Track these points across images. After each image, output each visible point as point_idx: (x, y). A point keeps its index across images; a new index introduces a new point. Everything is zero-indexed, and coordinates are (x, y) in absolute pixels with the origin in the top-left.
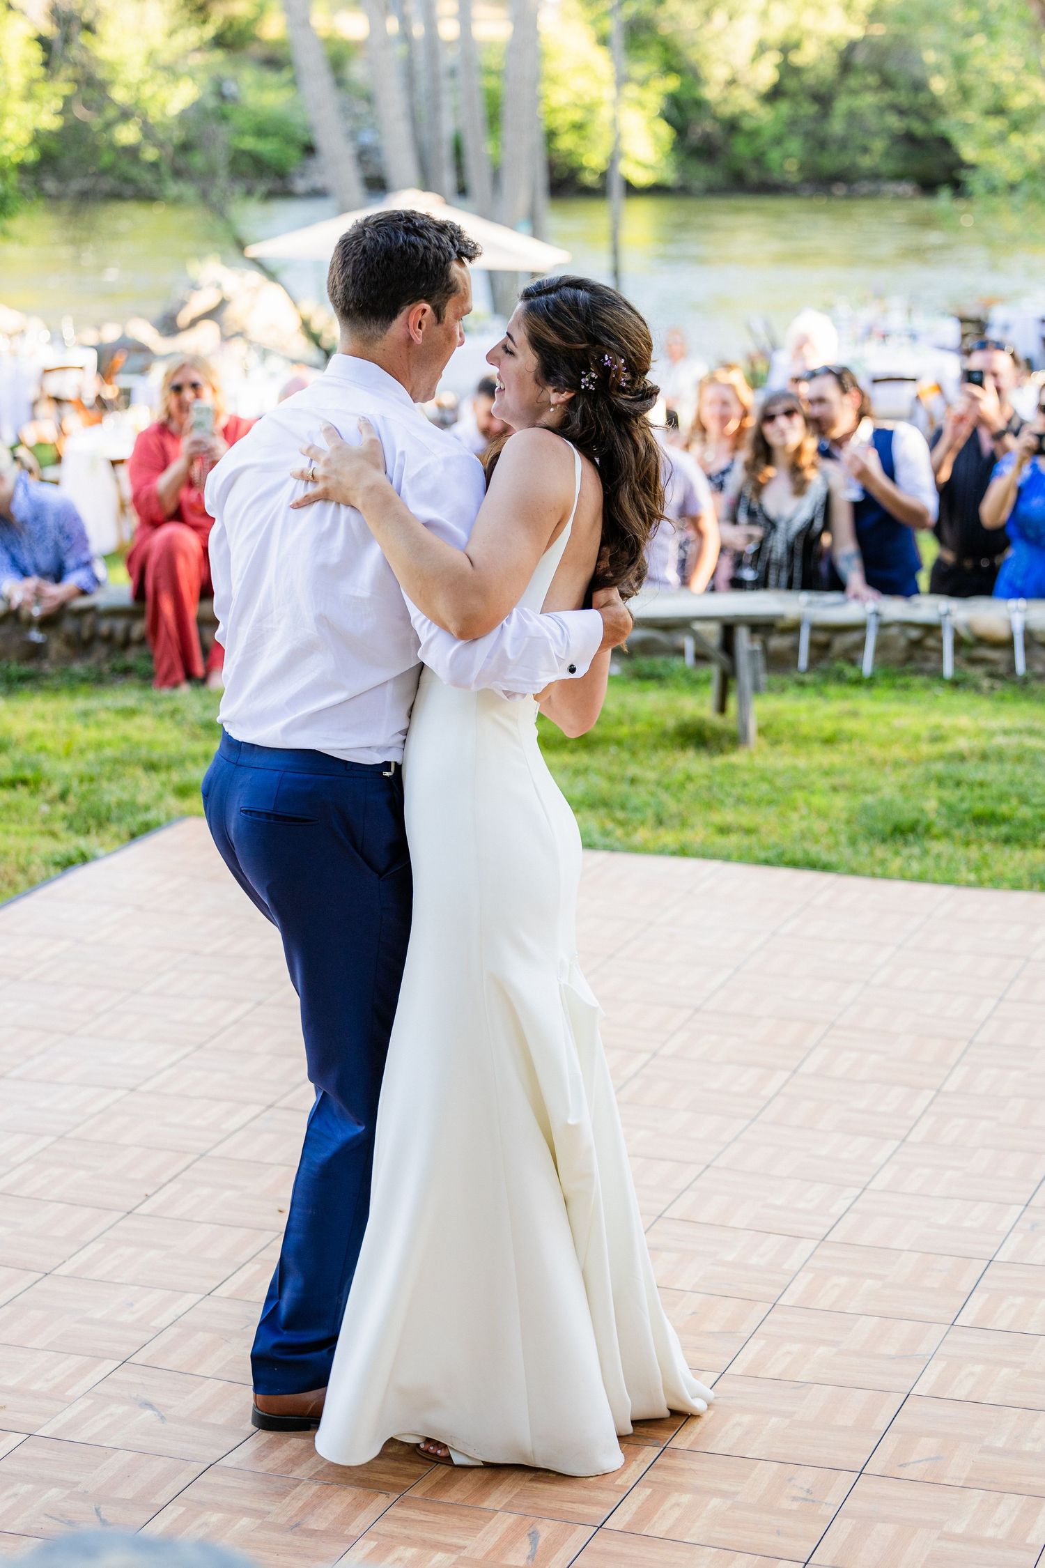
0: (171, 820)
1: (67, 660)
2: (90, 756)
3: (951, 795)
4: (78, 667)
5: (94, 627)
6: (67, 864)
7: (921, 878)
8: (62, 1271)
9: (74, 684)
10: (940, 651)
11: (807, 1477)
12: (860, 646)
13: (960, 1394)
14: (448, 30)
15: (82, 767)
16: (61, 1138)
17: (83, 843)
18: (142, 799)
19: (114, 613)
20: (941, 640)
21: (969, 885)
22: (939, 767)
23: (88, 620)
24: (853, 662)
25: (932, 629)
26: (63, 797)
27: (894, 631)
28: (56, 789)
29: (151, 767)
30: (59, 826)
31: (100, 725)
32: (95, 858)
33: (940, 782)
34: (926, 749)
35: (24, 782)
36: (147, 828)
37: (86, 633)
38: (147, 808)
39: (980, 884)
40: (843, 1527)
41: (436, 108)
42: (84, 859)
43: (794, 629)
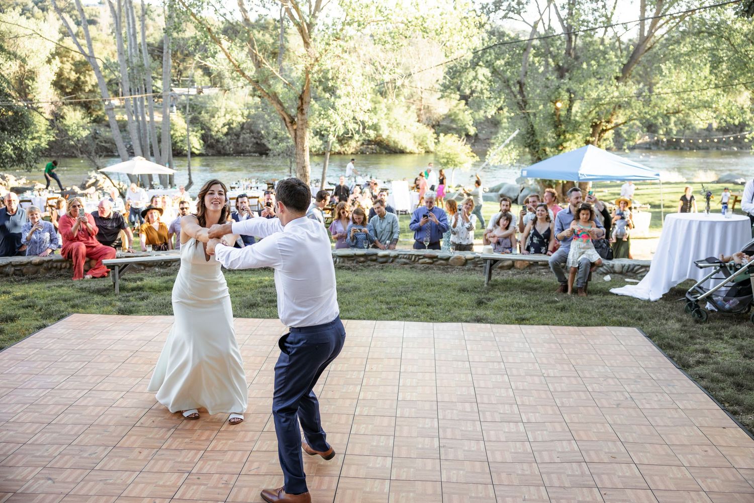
0: (69, 314)
1: (46, 274)
2: (49, 298)
3: (263, 296)
4: (48, 275)
5: (52, 264)
6: (40, 328)
7: (256, 317)
8: (29, 442)
9: (47, 280)
11: (226, 477)
13: (264, 449)
14: (148, 118)
15: (46, 301)
16: (32, 404)
17: (44, 322)
18: (61, 309)
19: (57, 261)
21: (268, 318)
22: (261, 289)
23: (50, 263)
26: (40, 310)
28: (38, 308)
29: (65, 300)
30: (39, 318)
31: (53, 290)
32: (48, 326)
33: (261, 293)
34: (258, 285)
35: (30, 306)
36: (62, 317)
37: (50, 267)
38: (63, 311)
39: (270, 317)
40: (235, 490)
41: (146, 137)
42: (45, 326)
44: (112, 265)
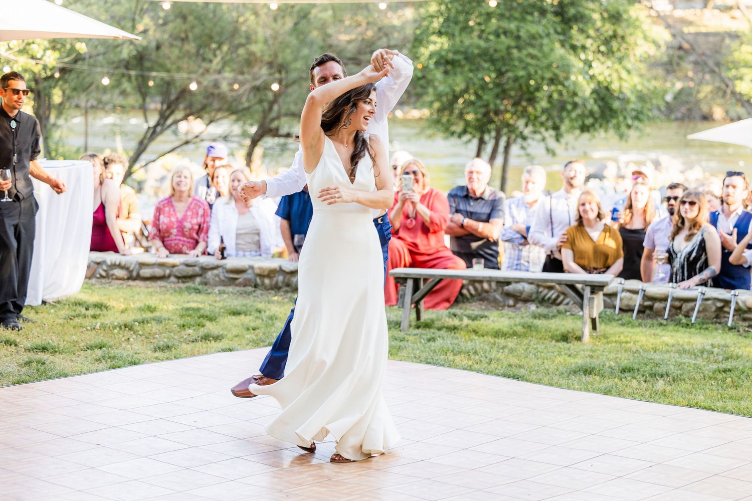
10: (729, 313)
12: (693, 309)
20: (730, 308)
24: (687, 316)
25: (727, 303)
27: (710, 302)
43: (665, 299)
44: (402, 276)
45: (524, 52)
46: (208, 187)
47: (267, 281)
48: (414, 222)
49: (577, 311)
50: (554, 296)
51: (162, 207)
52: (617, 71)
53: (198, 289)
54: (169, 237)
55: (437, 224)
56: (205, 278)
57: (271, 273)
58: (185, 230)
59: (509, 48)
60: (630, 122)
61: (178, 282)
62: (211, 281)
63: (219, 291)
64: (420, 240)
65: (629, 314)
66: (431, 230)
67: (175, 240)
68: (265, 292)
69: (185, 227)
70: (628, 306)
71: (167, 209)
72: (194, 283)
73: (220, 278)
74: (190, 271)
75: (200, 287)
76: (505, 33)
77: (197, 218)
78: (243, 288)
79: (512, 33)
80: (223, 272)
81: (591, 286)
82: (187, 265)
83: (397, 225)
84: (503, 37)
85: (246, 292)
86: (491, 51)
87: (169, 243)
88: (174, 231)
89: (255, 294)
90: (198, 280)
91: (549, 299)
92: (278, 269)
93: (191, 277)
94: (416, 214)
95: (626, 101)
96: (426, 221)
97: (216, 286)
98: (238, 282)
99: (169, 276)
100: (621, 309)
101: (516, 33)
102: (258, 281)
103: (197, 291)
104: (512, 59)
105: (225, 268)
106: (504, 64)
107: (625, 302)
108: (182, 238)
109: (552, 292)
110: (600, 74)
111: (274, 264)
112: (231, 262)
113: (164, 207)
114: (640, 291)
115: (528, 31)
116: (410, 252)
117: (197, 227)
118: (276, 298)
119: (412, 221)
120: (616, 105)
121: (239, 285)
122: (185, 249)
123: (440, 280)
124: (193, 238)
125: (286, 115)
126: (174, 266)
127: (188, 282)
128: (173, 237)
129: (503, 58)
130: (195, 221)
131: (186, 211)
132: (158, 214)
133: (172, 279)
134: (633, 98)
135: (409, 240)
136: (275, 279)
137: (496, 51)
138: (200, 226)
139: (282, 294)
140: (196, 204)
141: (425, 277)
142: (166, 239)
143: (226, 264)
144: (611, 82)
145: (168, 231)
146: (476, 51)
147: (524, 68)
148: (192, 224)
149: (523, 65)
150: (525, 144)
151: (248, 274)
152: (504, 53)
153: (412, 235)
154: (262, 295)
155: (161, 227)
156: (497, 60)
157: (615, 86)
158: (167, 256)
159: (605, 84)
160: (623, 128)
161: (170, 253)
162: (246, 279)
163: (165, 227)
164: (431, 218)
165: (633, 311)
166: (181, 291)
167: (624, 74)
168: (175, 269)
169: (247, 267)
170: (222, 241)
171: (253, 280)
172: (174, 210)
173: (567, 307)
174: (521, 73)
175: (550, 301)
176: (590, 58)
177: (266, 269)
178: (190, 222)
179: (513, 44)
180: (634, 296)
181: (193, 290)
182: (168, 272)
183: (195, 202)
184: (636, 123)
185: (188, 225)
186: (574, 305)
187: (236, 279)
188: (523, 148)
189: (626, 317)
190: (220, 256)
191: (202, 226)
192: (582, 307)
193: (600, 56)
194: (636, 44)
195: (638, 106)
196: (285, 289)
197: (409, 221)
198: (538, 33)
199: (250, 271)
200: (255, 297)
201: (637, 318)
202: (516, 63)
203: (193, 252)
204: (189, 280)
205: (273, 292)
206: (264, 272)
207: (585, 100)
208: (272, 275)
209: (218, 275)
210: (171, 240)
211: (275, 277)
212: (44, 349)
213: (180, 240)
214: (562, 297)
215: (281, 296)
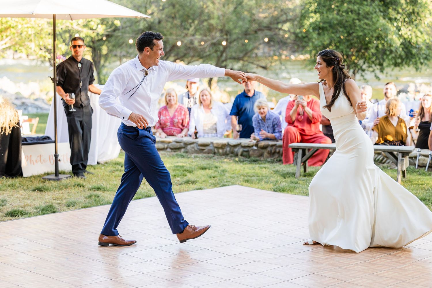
1: (268, 157)
5: (275, 149)
23: (274, 147)
37: (273, 151)
44: (296, 147)
45: (362, 22)
46: (189, 98)
47: (221, 151)
48: (302, 117)
49: (394, 167)
50: (381, 159)
51: (161, 111)
52: (415, 32)
53: (183, 155)
54: (166, 127)
55: (316, 119)
56: (187, 149)
57: (223, 146)
58: (175, 123)
59: (354, 19)
60: (422, 61)
61: (172, 151)
62: (190, 151)
63: (194, 156)
64: (306, 127)
65: (424, 168)
66: (313, 122)
67: (169, 129)
68: (219, 157)
69: (174, 121)
70: (423, 164)
71: (164, 112)
72: (180, 152)
73: (195, 149)
74: (178, 145)
75: (184, 154)
76: (352, 11)
77: (181, 116)
78: (207, 155)
79: (355, 11)
80: (196, 146)
81: (402, 153)
82: (177, 142)
83: (294, 118)
84: (350, 13)
85: (209, 157)
86: (344, 21)
87: (166, 130)
88: (169, 124)
89: (214, 158)
90: (183, 150)
91: (378, 160)
92: (227, 144)
93: (179, 149)
94: (304, 113)
95: (420, 49)
96: (310, 117)
97: (192, 153)
98: (204, 151)
99: (167, 148)
100: (419, 166)
101: (357, 11)
102: (216, 150)
103: (182, 156)
104: (355, 26)
105: (198, 144)
106: (351, 29)
107: (421, 162)
108: (173, 128)
109: (380, 156)
110: (405, 34)
111: (224, 141)
112: (200, 141)
113: (163, 111)
114: (430, 155)
115: (364, 10)
116: (301, 134)
117: (181, 121)
118: (226, 160)
119: (301, 116)
120: (414, 51)
121: (205, 153)
122: (175, 133)
123: (317, 150)
124: (179, 127)
125: (230, 58)
126: (169, 143)
127: (177, 151)
128: (168, 127)
129: (350, 26)
130: (180, 118)
131: (175, 113)
132: (159, 115)
133: (169, 150)
134: (424, 48)
135: (300, 127)
136: (225, 150)
137: (346, 21)
138: (183, 120)
139: (229, 157)
140: (180, 109)
141: (309, 148)
142: (164, 129)
143: (198, 142)
144: (411, 39)
145: (165, 124)
146: (335, 22)
147: (362, 31)
148: (178, 120)
149: (362, 29)
150: (363, 74)
151: (210, 147)
152: (351, 23)
153: (301, 125)
154: (218, 158)
155: (161, 122)
156: (347, 26)
157: (414, 40)
158: (166, 137)
159: (409, 39)
160: (419, 64)
161: (167, 135)
162: (209, 150)
163: (163, 122)
164: (313, 115)
165: (425, 167)
166: (173, 156)
167: (419, 34)
168: (170, 145)
169: (210, 143)
170: (196, 129)
171: (213, 150)
172: (168, 113)
173: (388, 165)
174: (361, 34)
175: (379, 161)
176: (400, 25)
177: (220, 144)
178: (177, 118)
179: (356, 17)
180: (426, 158)
181: (180, 156)
182: (166, 146)
183: (180, 107)
184: (426, 61)
185: (176, 120)
186: (392, 164)
187: (204, 150)
188: (362, 75)
189: (422, 170)
190: (195, 137)
191: (184, 121)
192: (397, 165)
193: (405, 24)
194: (425, 17)
195: (427, 52)
196: (231, 155)
197: (299, 117)
198: (369, 11)
199: (211, 145)
200: (214, 159)
201: (428, 171)
202: (358, 28)
203: (180, 135)
204: (177, 150)
205: (224, 157)
206: (219, 145)
207: (397, 49)
208: (224, 147)
209: (193, 148)
210: (167, 129)
211: (225, 148)
212: (99, 189)
213: (172, 129)
214: (385, 159)
215: (228, 159)
